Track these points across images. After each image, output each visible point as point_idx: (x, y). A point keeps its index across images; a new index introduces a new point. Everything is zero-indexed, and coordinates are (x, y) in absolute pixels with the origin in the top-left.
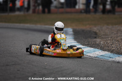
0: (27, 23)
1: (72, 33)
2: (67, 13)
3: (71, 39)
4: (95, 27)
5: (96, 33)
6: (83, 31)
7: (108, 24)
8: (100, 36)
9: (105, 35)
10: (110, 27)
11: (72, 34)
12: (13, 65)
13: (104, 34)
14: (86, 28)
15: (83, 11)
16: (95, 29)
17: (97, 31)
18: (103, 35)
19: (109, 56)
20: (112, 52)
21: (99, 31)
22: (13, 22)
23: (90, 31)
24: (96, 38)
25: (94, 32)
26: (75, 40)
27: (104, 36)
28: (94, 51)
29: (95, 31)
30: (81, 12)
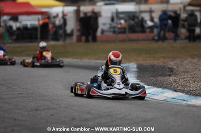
0: (67, 57)
1: (136, 69)
2: (131, 40)
3: (133, 77)
4: (173, 61)
5: (171, 70)
6: (153, 66)
8: (178, 73)
9: (185, 72)
11: (134, 71)
13: (184, 70)
14: (159, 62)
15: (156, 38)
16: (171, 64)
17: (175, 67)
19: (182, 99)
20: (188, 93)
21: (178, 66)
23: (163, 67)
24: (170, 76)
25: (169, 68)
26: (138, 79)
27: (183, 73)
28: (162, 93)
29: (171, 67)
30: (153, 39)
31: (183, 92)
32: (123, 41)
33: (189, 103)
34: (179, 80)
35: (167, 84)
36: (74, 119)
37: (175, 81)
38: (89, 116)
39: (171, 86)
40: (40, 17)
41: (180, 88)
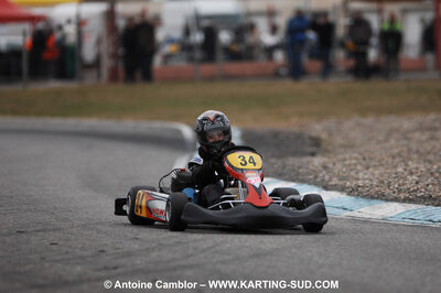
5: (317, 142)
6: (276, 135)
7: (364, 112)
8: (330, 148)
9: (346, 146)
10: (369, 120)
12: (39, 231)
13: (345, 142)
14: (289, 124)
15: (284, 71)
16: (317, 129)
17: (324, 136)
18: (342, 146)
21: (330, 135)
22: (41, 113)
23: (299, 137)
24: (313, 154)
25: (312, 138)
27: (342, 150)
29: (314, 134)
30: (276, 75)
31: (342, 189)
32: (211, 79)
33: (355, 214)
34: (334, 164)
35: (308, 174)
36: (103, 251)
37: (325, 167)
38: (136, 246)
39: (316, 177)
40: (27, 27)
41: (335, 181)
